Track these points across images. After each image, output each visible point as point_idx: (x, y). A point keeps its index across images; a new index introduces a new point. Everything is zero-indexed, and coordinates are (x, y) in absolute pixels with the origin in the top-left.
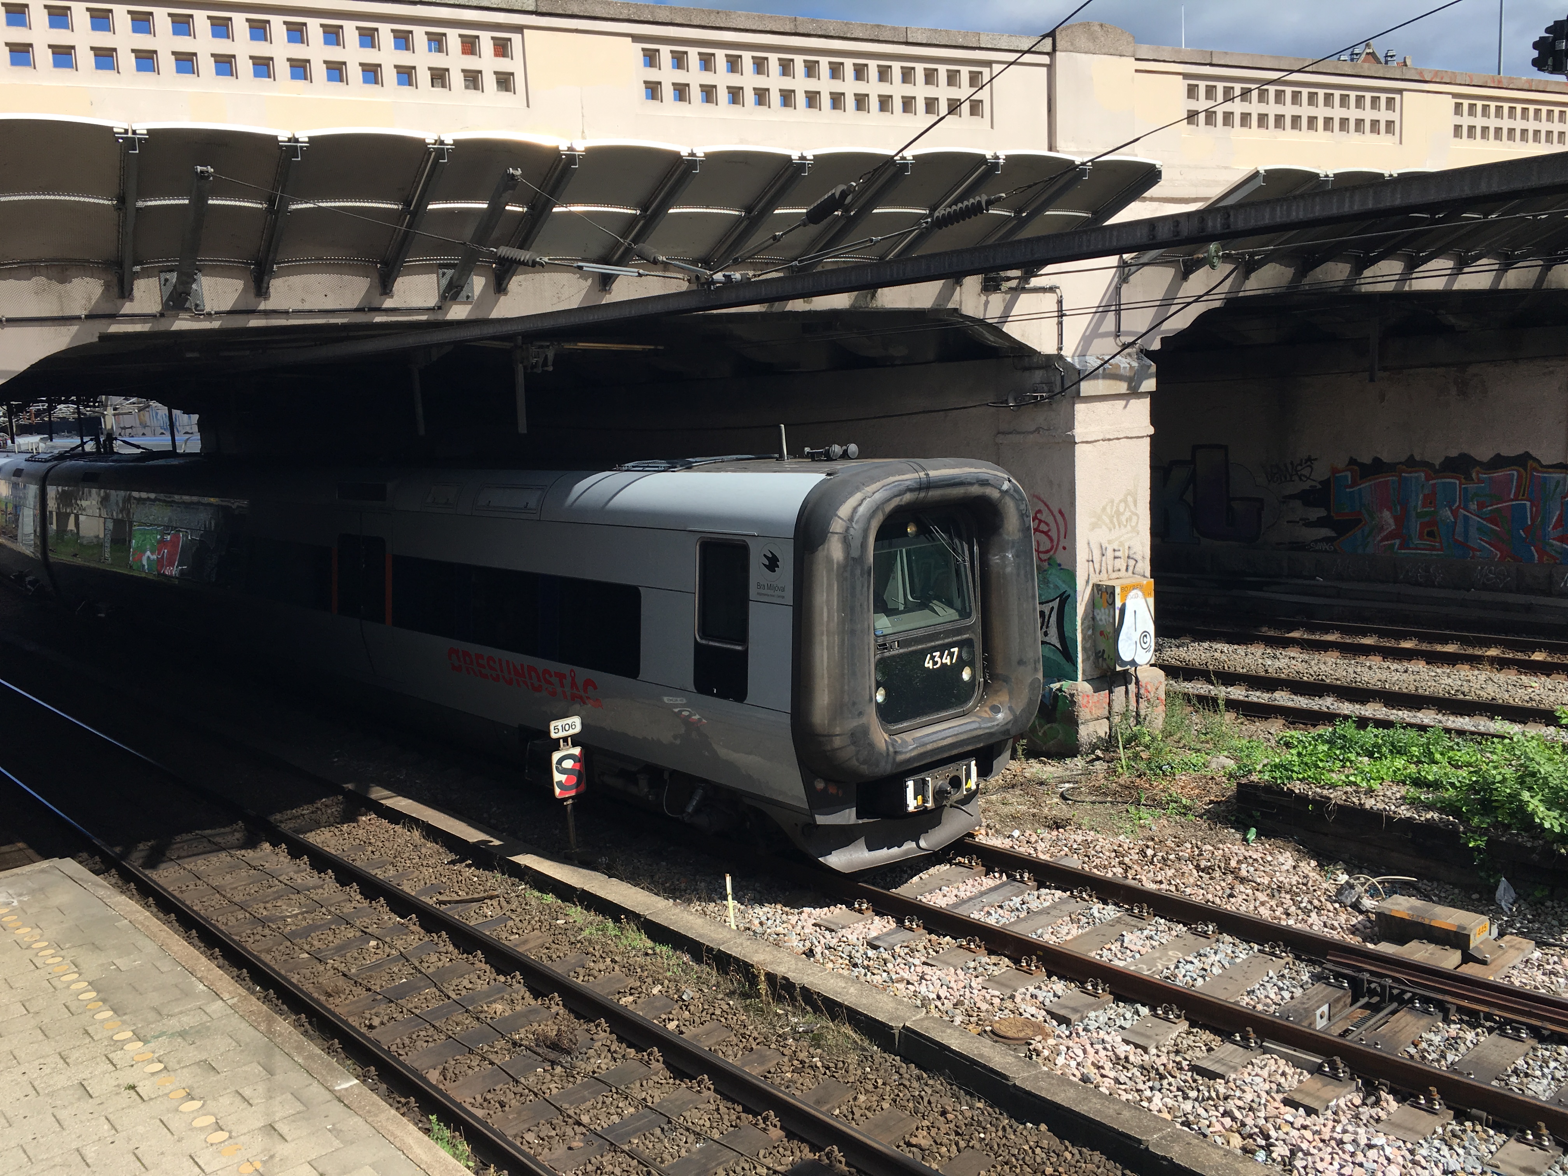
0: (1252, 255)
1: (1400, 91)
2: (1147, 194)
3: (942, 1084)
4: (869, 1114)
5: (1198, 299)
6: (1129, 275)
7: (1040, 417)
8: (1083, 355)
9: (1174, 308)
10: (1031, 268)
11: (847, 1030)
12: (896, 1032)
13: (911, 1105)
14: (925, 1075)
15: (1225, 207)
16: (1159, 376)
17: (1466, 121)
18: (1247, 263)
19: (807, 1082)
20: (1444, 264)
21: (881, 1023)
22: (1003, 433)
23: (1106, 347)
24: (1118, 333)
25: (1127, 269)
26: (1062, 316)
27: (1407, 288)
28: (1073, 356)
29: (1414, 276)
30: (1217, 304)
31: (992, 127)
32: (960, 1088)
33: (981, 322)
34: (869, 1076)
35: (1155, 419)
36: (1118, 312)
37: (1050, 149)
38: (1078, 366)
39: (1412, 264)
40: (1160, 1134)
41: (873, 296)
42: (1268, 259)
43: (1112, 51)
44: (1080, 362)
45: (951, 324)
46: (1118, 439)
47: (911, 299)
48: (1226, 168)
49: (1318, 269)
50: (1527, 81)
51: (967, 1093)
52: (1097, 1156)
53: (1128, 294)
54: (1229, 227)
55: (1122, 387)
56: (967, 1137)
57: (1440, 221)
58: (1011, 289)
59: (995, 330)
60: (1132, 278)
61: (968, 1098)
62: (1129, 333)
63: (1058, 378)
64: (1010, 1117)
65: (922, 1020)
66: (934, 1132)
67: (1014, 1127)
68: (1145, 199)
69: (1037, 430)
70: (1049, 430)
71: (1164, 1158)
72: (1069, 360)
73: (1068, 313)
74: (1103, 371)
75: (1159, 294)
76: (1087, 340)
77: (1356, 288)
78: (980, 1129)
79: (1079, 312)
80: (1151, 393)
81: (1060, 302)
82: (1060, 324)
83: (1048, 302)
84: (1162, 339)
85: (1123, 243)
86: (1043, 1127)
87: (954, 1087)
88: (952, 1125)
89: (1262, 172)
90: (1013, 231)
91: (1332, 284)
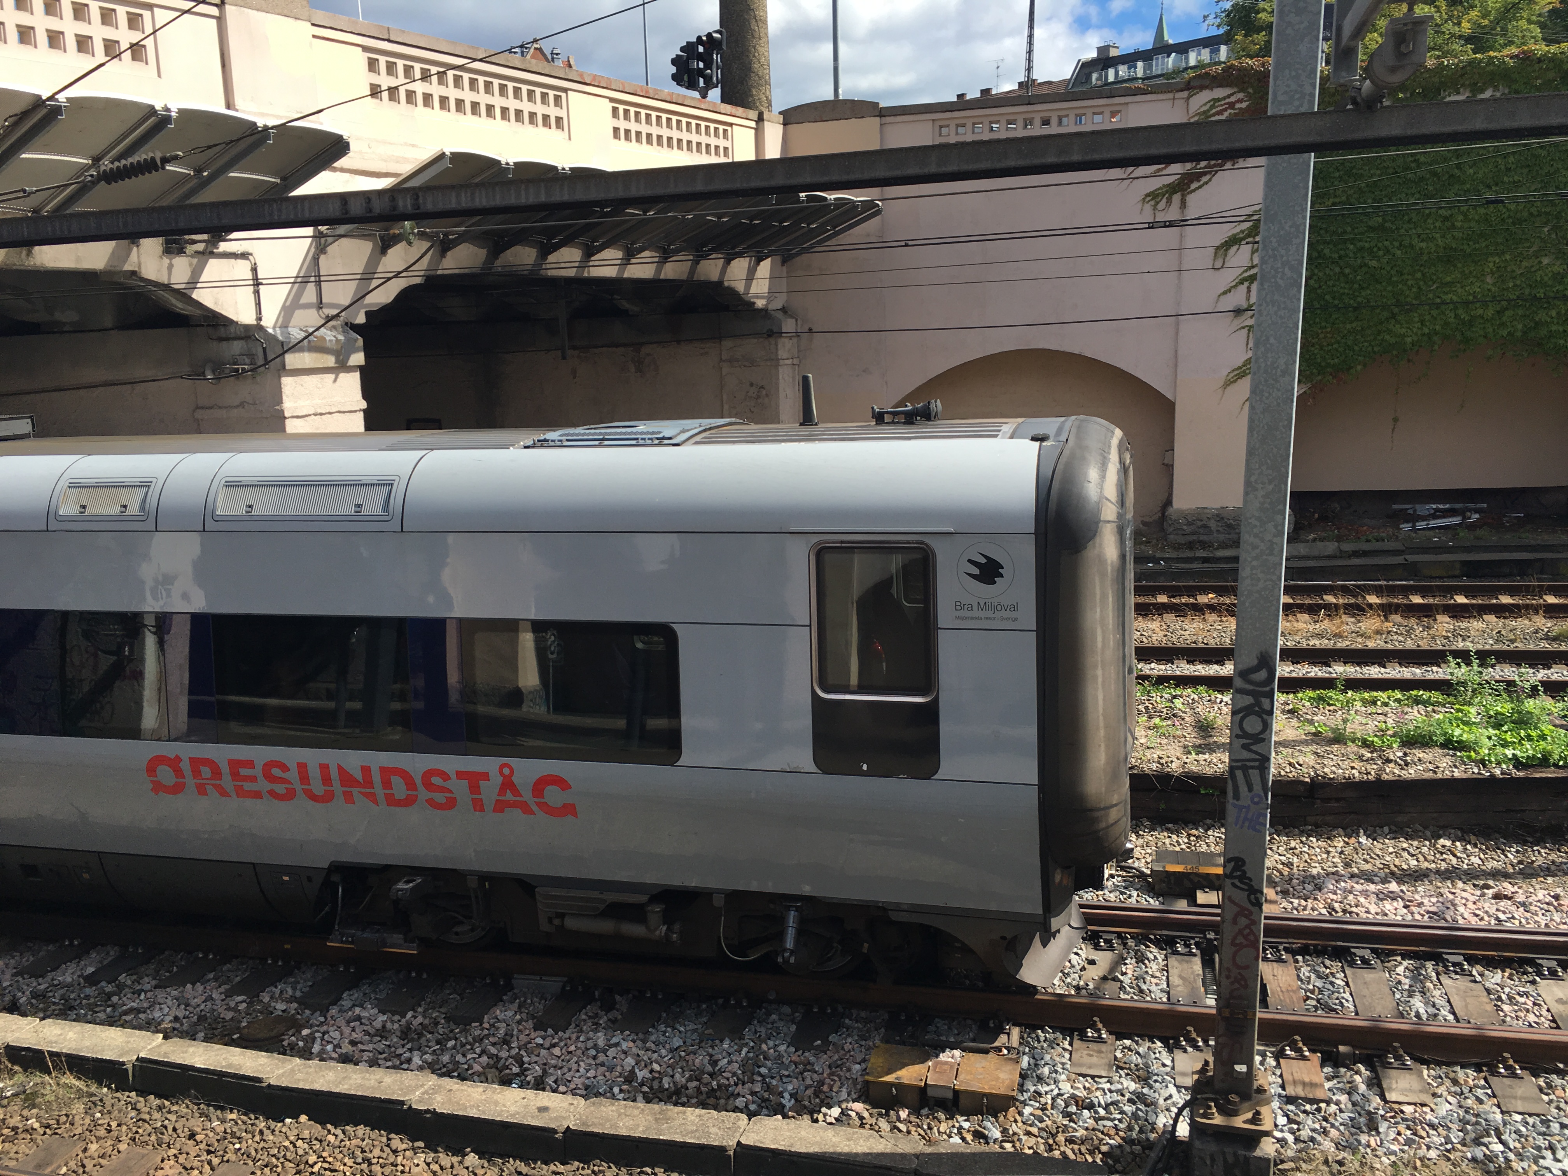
0: (446, 235)
1: (565, 90)
2: (336, 164)
3: (187, 1107)
4: (103, 1162)
5: (397, 275)
6: (326, 246)
7: (243, 390)
8: (285, 326)
9: (375, 283)
10: (219, 232)
11: (69, 1079)
12: (129, 1067)
13: (153, 1138)
14: (167, 1103)
15: (413, 189)
16: (367, 350)
17: (623, 125)
18: (442, 242)
19: (23, 1148)
20: (613, 254)
21: (110, 1061)
22: (202, 408)
23: (308, 319)
24: (320, 305)
25: (323, 240)
26: (259, 284)
27: (586, 275)
28: (274, 328)
29: (591, 263)
30: (418, 281)
31: (159, 76)
32: (209, 1105)
33: (167, 287)
34: (100, 1122)
35: (366, 393)
36: (318, 283)
37: (228, 106)
38: (280, 338)
39: (589, 253)
40: (422, 1090)
41: (29, 254)
42: (462, 238)
43: (285, 12)
44: (282, 334)
45: (131, 288)
46: (330, 413)
47: (78, 259)
48: (413, 146)
49: (508, 252)
50: (669, 94)
51: (217, 1108)
52: (361, 1130)
53: (326, 265)
54: (419, 208)
55: (330, 361)
56: (221, 1153)
57: (607, 215)
58: (197, 252)
59: (184, 296)
60: (329, 249)
61: (219, 1112)
62: (332, 306)
63: (260, 350)
64: (267, 1118)
65: (159, 1046)
66: (182, 1159)
67: (272, 1127)
68: (335, 170)
69: (242, 405)
70: (255, 404)
71: (427, 1111)
72: (270, 331)
73: (264, 282)
74: (308, 343)
75: (359, 267)
76: (288, 311)
77: (543, 272)
78: (235, 1140)
79: (276, 282)
80: (361, 368)
81: (254, 270)
82: (257, 293)
83: (242, 269)
84: (366, 313)
85: (315, 215)
86: (303, 1118)
87: (202, 1106)
88: (203, 1146)
89: (448, 153)
90: (193, 192)
91: (522, 268)
